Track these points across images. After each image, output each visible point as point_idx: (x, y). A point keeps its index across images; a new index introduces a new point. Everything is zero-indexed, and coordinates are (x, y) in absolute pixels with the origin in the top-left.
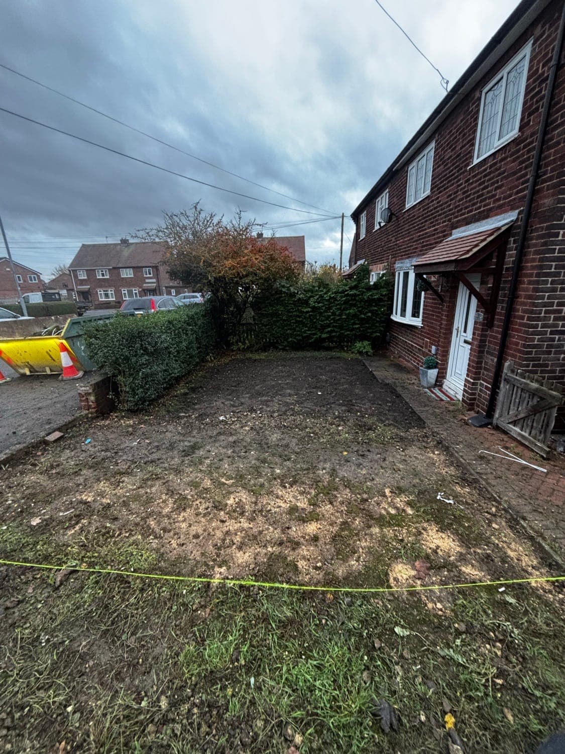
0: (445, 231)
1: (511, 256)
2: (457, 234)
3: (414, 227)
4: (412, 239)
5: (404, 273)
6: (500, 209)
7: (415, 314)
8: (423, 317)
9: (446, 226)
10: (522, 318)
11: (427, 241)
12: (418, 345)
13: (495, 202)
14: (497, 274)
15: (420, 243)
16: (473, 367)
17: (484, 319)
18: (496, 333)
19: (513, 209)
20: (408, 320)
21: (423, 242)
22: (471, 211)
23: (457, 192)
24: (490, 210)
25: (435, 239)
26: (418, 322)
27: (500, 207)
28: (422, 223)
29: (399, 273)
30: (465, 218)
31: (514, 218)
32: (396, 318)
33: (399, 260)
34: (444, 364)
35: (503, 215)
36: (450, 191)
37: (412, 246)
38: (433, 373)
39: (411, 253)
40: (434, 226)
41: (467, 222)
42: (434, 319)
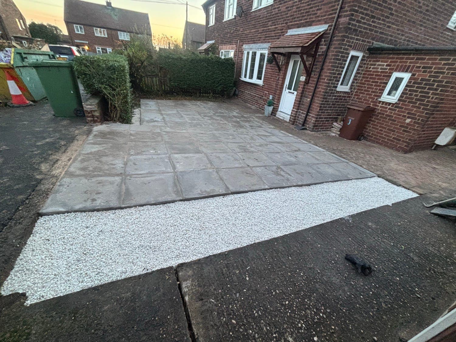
0: (282, 29)
1: (323, 48)
2: (291, 32)
3: (260, 23)
4: (258, 31)
5: (253, 52)
6: (318, 22)
7: (259, 78)
8: (264, 79)
9: (283, 26)
10: (324, 79)
11: (269, 34)
12: (259, 95)
13: (316, 17)
14: (314, 56)
15: (264, 35)
16: (297, 104)
17: (306, 79)
18: (311, 87)
19: (326, 23)
20: (255, 80)
21: (266, 34)
22: (301, 20)
23: (293, 6)
24: (313, 21)
25: (275, 33)
26: (260, 82)
27: (319, 21)
28: (266, 22)
29: (248, 53)
30: (297, 24)
31: (326, 29)
32: (243, 78)
33: (246, 44)
34: (277, 104)
35: (320, 26)
36: (288, 4)
37: (257, 36)
38: (271, 108)
39: (257, 40)
40: (275, 25)
41: (299, 26)
42: (272, 81)
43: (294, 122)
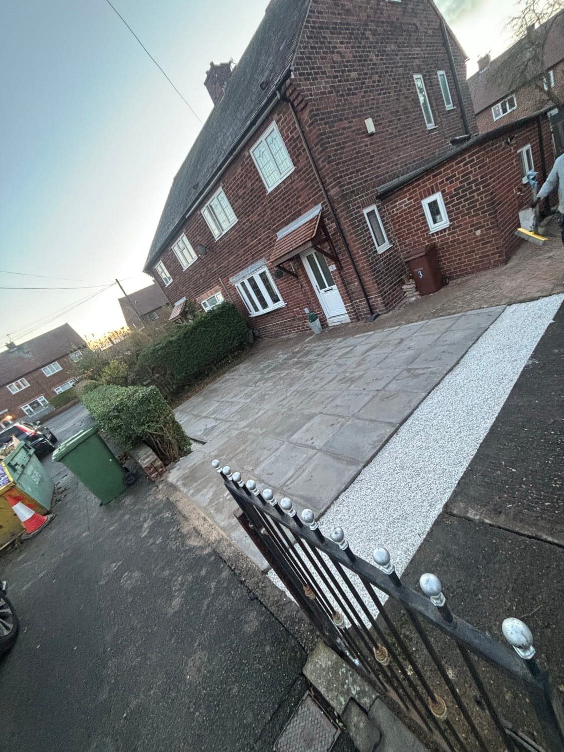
0: (269, 237)
1: (332, 227)
2: (281, 234)
3: (236, 246)
4: (238, 255)
5: (248, 280)
6: (306, 208)
7: (275, 300)
8: (283, 298)
9: (268, 233)
10: (358, 253)
11: (255, 250)
12: (290, 318)
13: (300, 205)
14: (328, 239)
15: (249, 254)
16: (346, 296)
17: (336, 267)
18: (349, 269)
19: (316, 204)
20: (272, 306)
21: (251, 253)
22: (285, 216)
23: (265, 210)
24: (300, 210)
25: (262, 246)
26: (281, 304)
27: (307, 206)
28: (243, 241)
29: (243, 284)
30: (282, 223)
31: (321, 208)
32: (254, 314)
33: (231, 276)
34: (321, 313)
35: (311, 210)
36: (257, 212)
37: (241, 260)
38: (318, 322)
39: (243, 265)
40: (256, 238)
41: (286, 223)
42: (295, 293)
43: (357, 317)
